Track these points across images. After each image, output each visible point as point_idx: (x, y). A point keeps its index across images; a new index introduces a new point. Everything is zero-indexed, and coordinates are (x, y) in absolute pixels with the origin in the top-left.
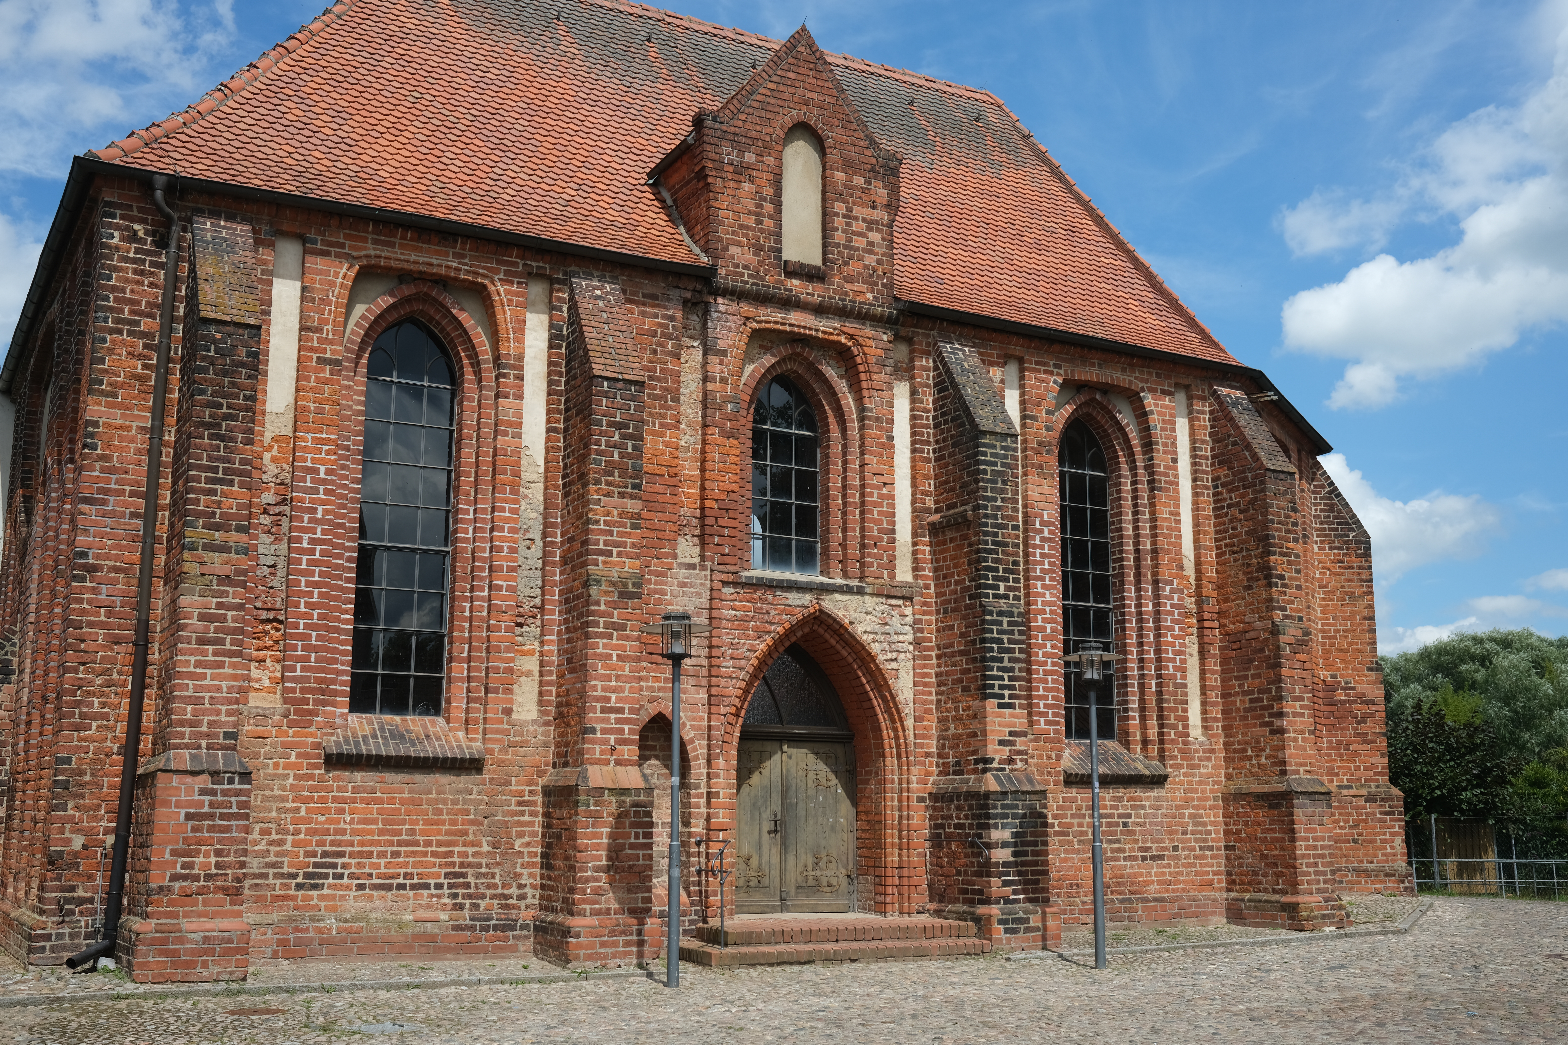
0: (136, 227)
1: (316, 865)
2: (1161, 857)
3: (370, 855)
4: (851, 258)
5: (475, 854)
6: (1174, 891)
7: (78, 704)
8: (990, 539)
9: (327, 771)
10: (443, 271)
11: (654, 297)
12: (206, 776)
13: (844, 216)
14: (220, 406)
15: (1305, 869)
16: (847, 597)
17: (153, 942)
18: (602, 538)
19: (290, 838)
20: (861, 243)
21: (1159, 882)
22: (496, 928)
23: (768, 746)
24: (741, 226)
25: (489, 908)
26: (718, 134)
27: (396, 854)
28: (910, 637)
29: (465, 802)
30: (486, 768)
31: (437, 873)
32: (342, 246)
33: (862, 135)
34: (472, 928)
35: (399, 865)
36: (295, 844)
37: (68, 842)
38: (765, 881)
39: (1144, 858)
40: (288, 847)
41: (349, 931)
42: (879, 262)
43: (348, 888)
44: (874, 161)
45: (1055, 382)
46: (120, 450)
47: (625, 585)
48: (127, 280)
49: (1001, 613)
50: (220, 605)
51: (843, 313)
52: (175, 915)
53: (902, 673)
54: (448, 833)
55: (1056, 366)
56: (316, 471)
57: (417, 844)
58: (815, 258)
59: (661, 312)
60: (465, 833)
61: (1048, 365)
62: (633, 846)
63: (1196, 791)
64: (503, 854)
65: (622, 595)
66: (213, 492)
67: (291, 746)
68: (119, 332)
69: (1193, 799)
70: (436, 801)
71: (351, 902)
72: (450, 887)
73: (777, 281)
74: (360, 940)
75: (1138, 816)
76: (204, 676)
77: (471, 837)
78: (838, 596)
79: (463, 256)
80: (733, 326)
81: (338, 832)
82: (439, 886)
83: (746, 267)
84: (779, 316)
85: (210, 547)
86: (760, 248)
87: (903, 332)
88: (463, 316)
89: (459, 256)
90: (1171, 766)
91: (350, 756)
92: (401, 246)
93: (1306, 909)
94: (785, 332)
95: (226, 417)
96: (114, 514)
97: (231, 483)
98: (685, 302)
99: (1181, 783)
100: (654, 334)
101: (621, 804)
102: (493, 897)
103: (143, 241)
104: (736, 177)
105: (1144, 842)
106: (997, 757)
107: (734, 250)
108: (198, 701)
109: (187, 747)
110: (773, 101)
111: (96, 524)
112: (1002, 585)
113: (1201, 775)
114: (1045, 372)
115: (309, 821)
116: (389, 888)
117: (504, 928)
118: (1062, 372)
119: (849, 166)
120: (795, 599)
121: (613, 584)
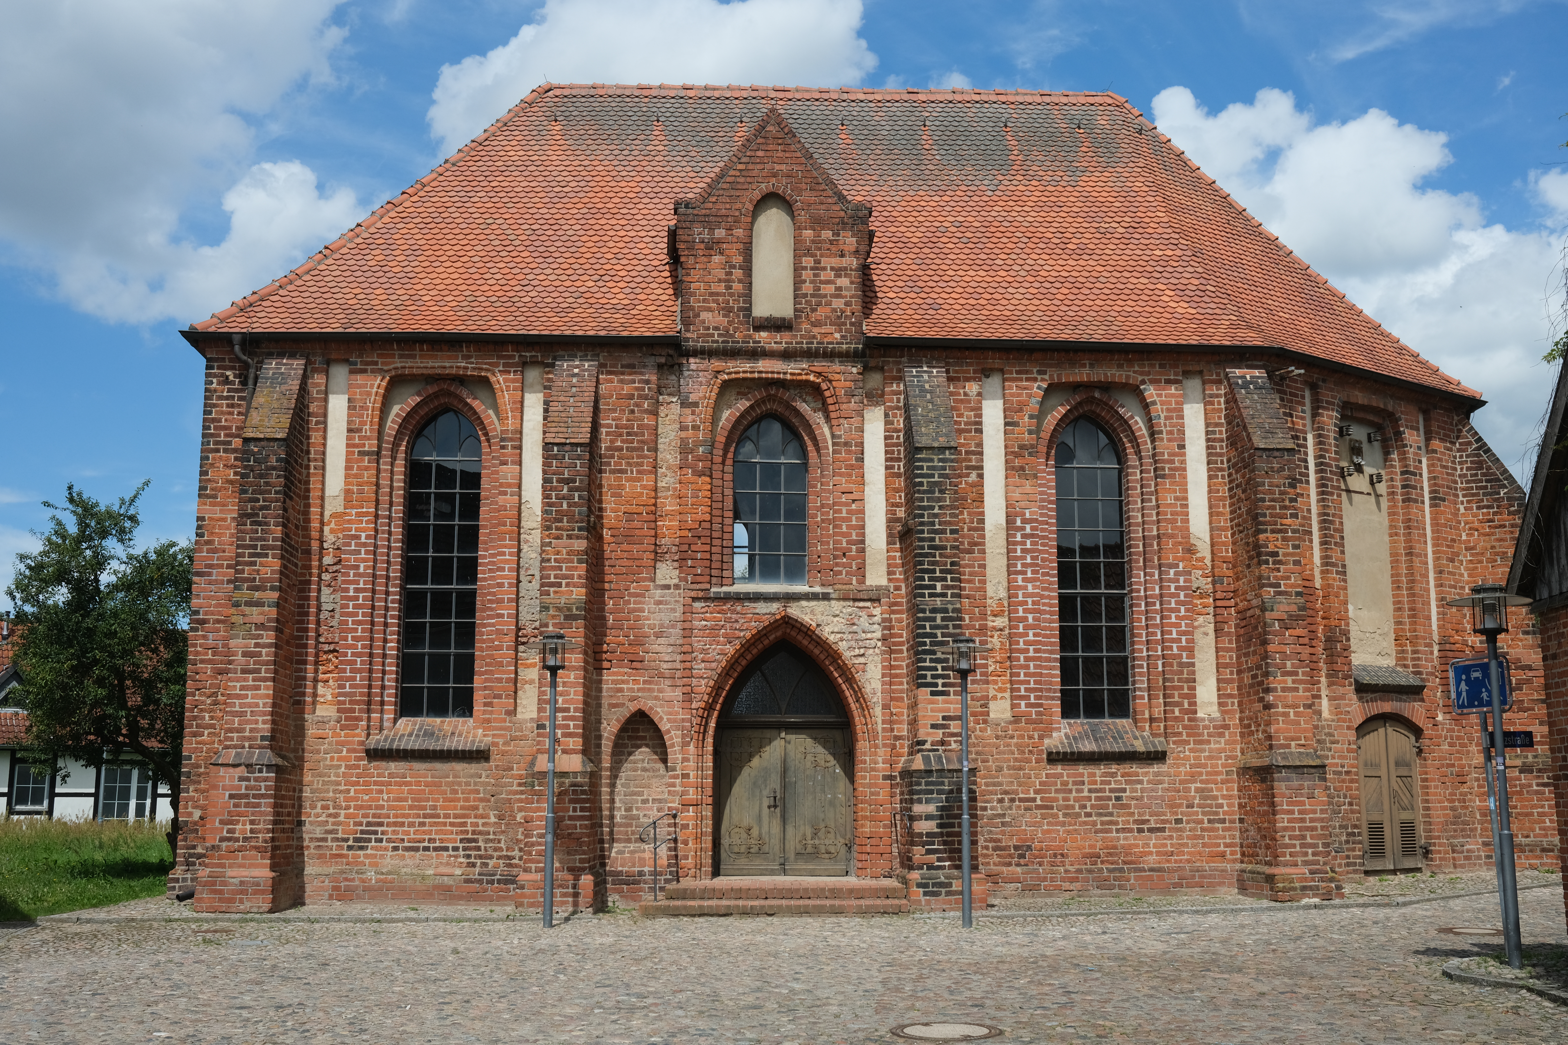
0: (228, 373)
1: (362, 832)
2: (1162, 830)
3: (402, 824)
4: (819, 304)
5: (484, 824)
6: (1176, 861)
7: (195, 718)
8: (926, 544)
9: (370, 762)
10: (454, 371)
11: (633, 366)
12: (243, 768)
13: (812, 269)
14: (258, 500)
15: (1287, 841)
16: (813, 603)
17: (206, 884)
18: (553, 573)
19: (343, 812)
20: (830, 289)
21: (1158, 853)
22: (499, 882)
23: (768, 733)
24: (712, 294)
25: (496, 866)
26: (691, 218)
27: (422, 824)
28: (878, 635)
29: (476, 784)
30: (492, 758)
31: (454, 838)
32: (376, 363)
33: (830, 193)
34: (480, 882)
35: (424, 832)
36: (347, 816)
37: (190, 814)
38: (766, 848)
39: (1140, 831)
40: (342, 818)
41: (384, 881)
42: (847, 304)
43: (386, 849)
44: (842, 214)
45: (1039, 388)
46: (220, 535)
47: (569, 609)
48: (222, 413)
49: (934, 610)
50: (257, 645)
51: (810, 354)
52: (223, 866)
53: (870, 667)
54: (462, 808)
55: (1039, 372)
56: (358, 537)
57: (438, 816)
58: (784, 309)
59: (637, 378)
60: (476, 808)
61: (1032, 372)
62: (571, 818)
63: (1205, 766)
64: (507, 825)
65: (567, 617)
66: (254, 564)
67: (343, 744)
68: (218, 451)
69: (1201, 774)
70: (453, 783)
71: (388, 860)
72: (465, 849)
73: (745, 336)
74: (392, 888)
75: (1134, 790)
76: (246, 696)
77: (481, 811)
78: (804, 603)
79: (470, 357)
80: (703, 380)
81: (377, 808)
82: (455, 849)
83: (716, 328)
84: (748, 366)
85: (249, 604)
86: (730, 310)
87: (872, 363)
88: (476, 404)
89: (466, 357)
90: (1174, 743)
91: (383, 751)
92: (421, 357)
93: (1284, 881)
94: (753, 379)
95: (262, 508)
96: (216, 582)
97: (266, 556)
98: (660, 367)
99: (1187, 758)
100: (631, 397)
101: (561, 785)
102: (499, 858)
103: (233, 383)
104: (707, 252)
105: (1140, 814)
106: (930, 740)
107: (704, 315)
108: (242, 714)
109: (235, 747)
110: (742, 180)
111: (204, 589)
112: (939, 585)
113: (1211, 750)
114: (1027, 380)
115: (356, 799)
116: (416, 849)
117: (506, 882)
118: (1047, 377)
119: (817, 223)
120: (762, 608)
121: (559, 609)
